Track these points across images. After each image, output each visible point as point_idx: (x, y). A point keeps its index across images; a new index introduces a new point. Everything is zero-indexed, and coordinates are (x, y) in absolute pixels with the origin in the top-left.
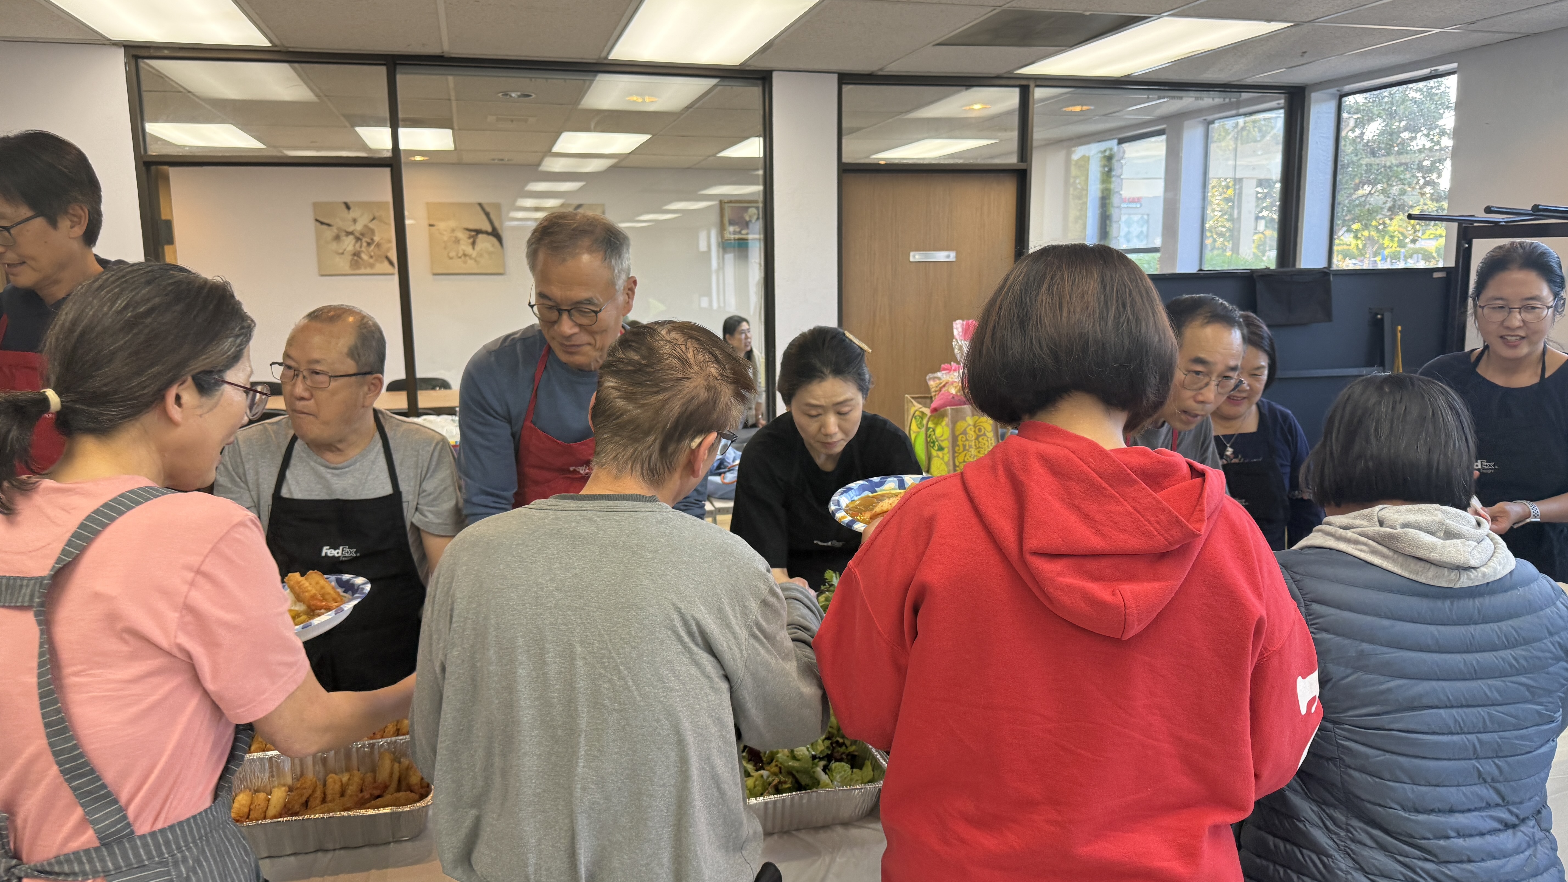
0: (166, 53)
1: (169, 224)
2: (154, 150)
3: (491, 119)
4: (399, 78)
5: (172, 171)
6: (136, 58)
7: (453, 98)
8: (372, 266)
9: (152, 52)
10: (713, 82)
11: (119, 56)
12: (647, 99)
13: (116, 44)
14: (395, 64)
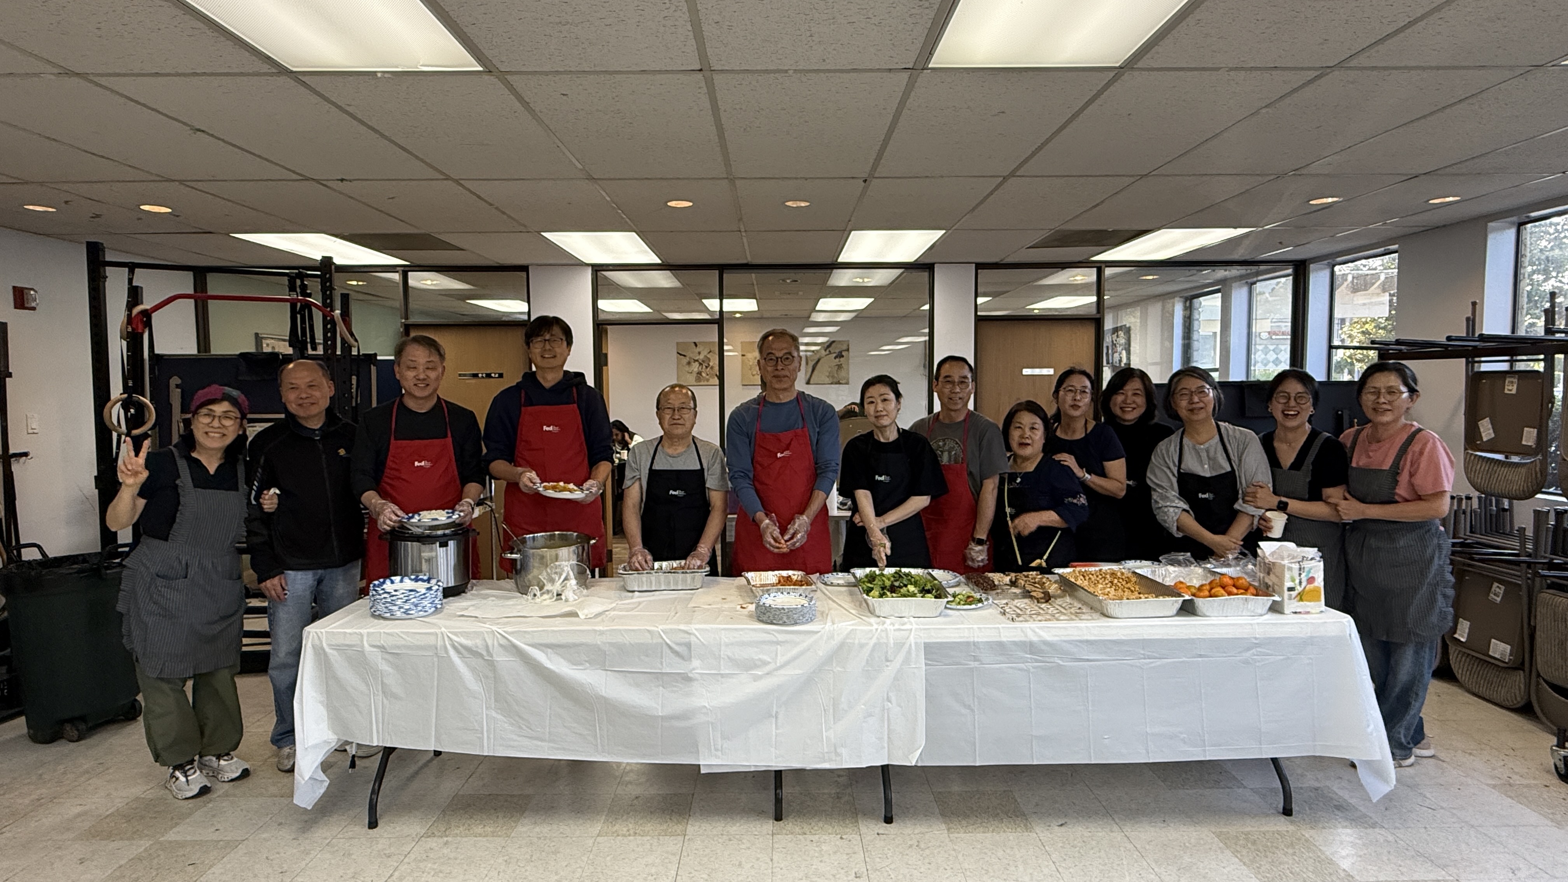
0: (611, 268)
1: (606, 355)
2: (602, 317)
3: (777, 293)
4: (725, 275)
5: (609, 327)
6: (597, 271)
7: (755, 283)
8: (708, 380)
9: (604, 268)
10: (901, 271)
11: (589, 271)
12: (866, 280)
13: (588, 265)
14: (723, 269)
